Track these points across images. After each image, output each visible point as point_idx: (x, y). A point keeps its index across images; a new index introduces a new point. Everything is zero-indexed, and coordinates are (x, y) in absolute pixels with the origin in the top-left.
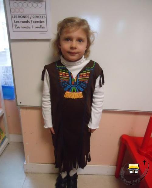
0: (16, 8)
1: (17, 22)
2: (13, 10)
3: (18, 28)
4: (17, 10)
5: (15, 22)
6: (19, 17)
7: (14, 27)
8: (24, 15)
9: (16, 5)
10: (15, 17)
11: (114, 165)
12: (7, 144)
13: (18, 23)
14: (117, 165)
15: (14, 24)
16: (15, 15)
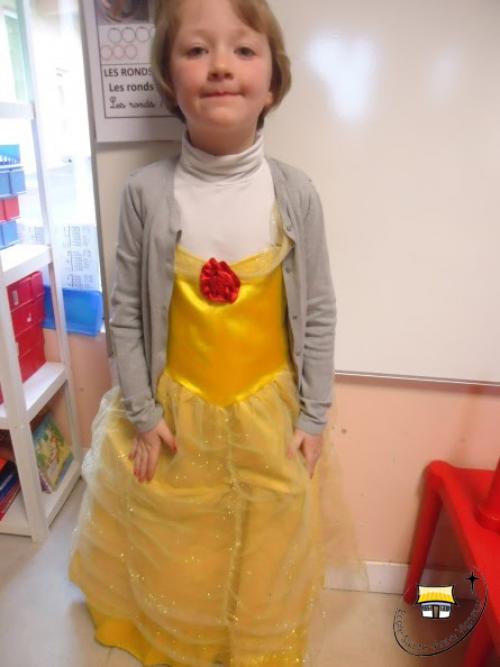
0: (117, 44)
1: (116, 88)
2: (106, 53)
3: (121, 106)
4: (118, 52)
5: (111, 90)
6: (124, 72)
7: (109, 104)
8: (138, 67)
9: (115, 36)
10: (112, 73)
11: (400, 562)
12: (77, 478)
13: (120, 92)
14: (409, 563)
15: (109, 94)
16: (113, 67)
